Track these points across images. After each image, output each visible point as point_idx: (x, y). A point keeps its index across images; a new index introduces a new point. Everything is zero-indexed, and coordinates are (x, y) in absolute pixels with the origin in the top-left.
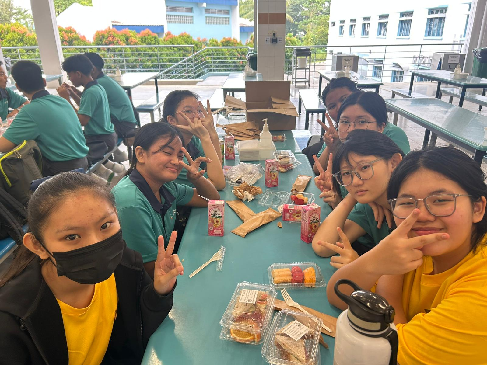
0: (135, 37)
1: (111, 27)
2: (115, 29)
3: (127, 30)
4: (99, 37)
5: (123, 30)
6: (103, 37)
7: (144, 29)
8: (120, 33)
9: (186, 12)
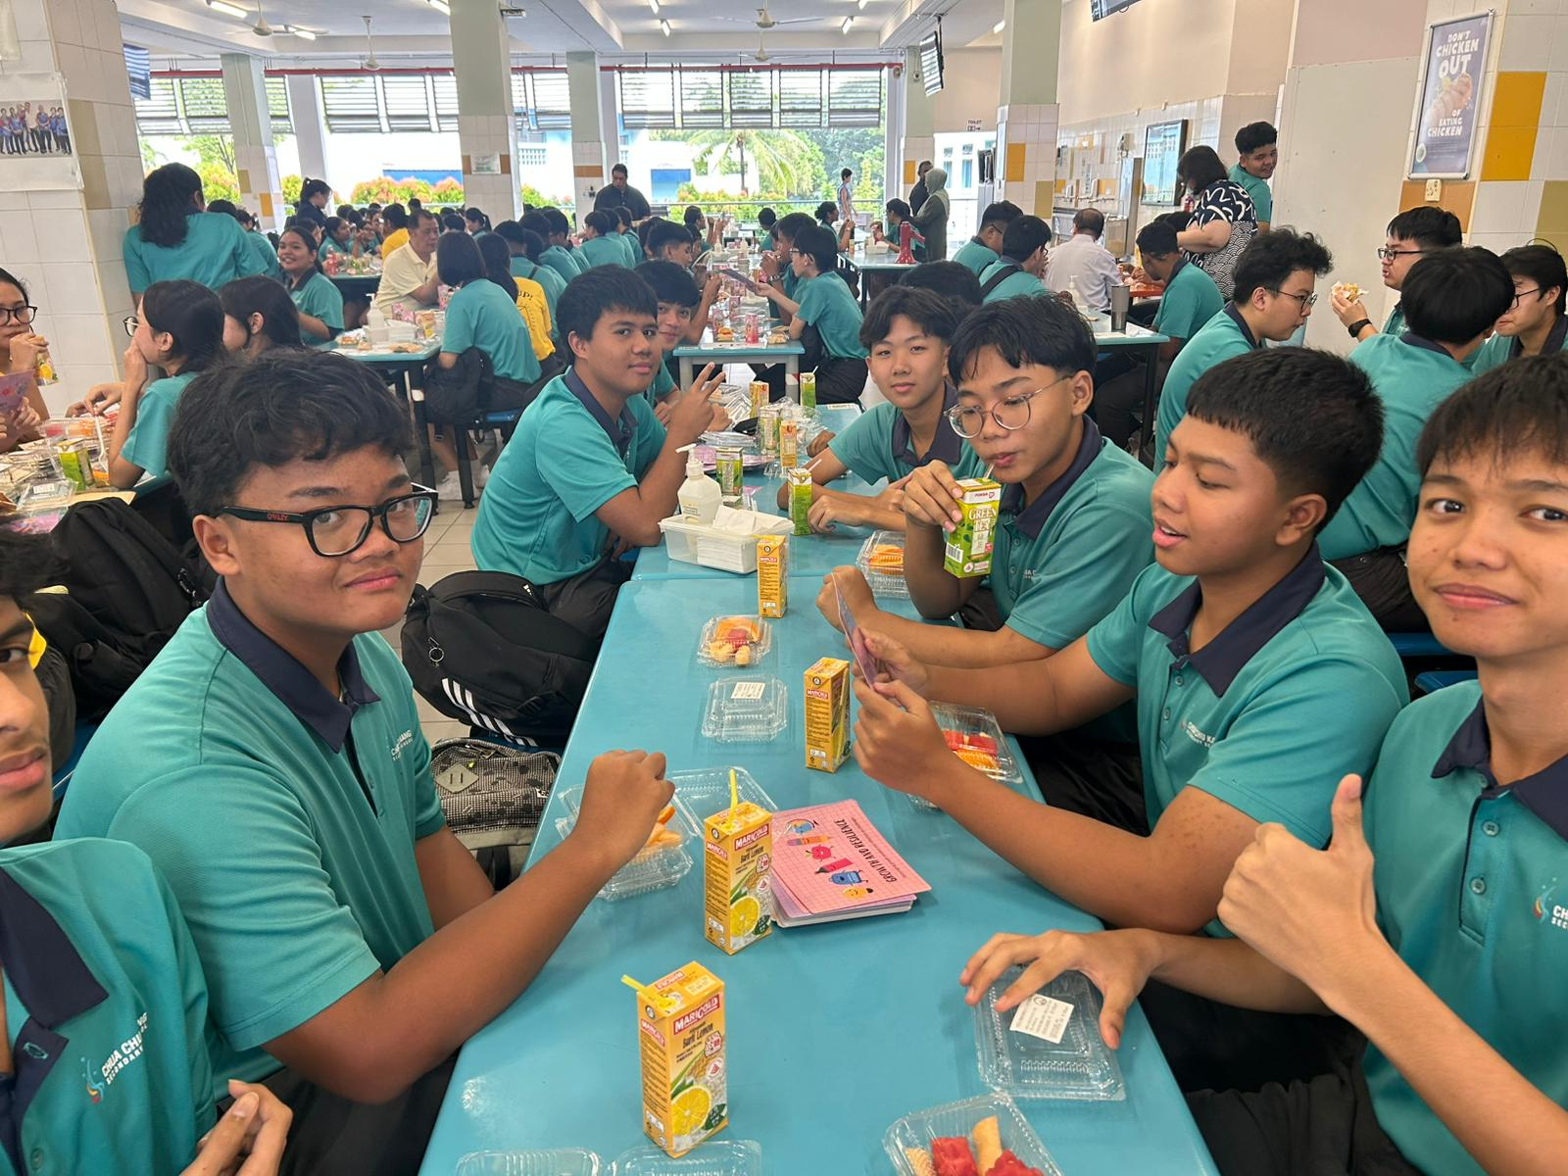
0: (428, 193)
1: (381, 174)
2: (389, 178)
3: (412, 180)
4: (362, 193)
5: (406, 180)
6: (369, 193)
7: (444, 178)
8: (398, 184)
9: (531, 141)
